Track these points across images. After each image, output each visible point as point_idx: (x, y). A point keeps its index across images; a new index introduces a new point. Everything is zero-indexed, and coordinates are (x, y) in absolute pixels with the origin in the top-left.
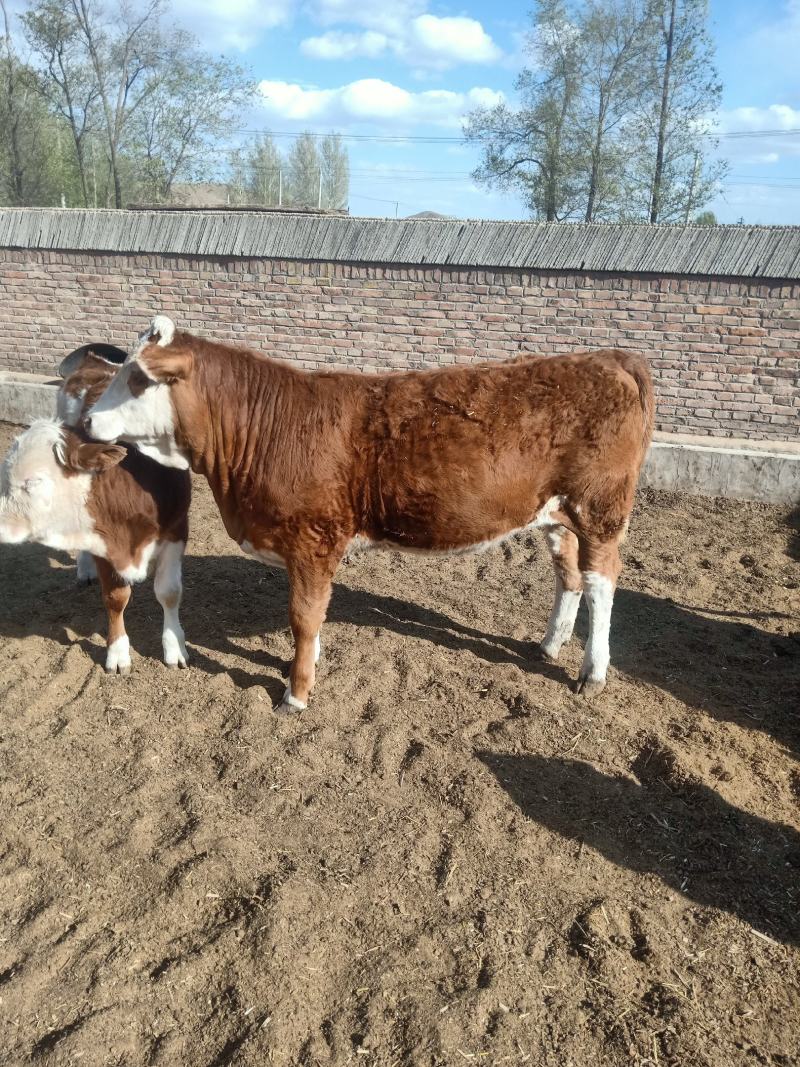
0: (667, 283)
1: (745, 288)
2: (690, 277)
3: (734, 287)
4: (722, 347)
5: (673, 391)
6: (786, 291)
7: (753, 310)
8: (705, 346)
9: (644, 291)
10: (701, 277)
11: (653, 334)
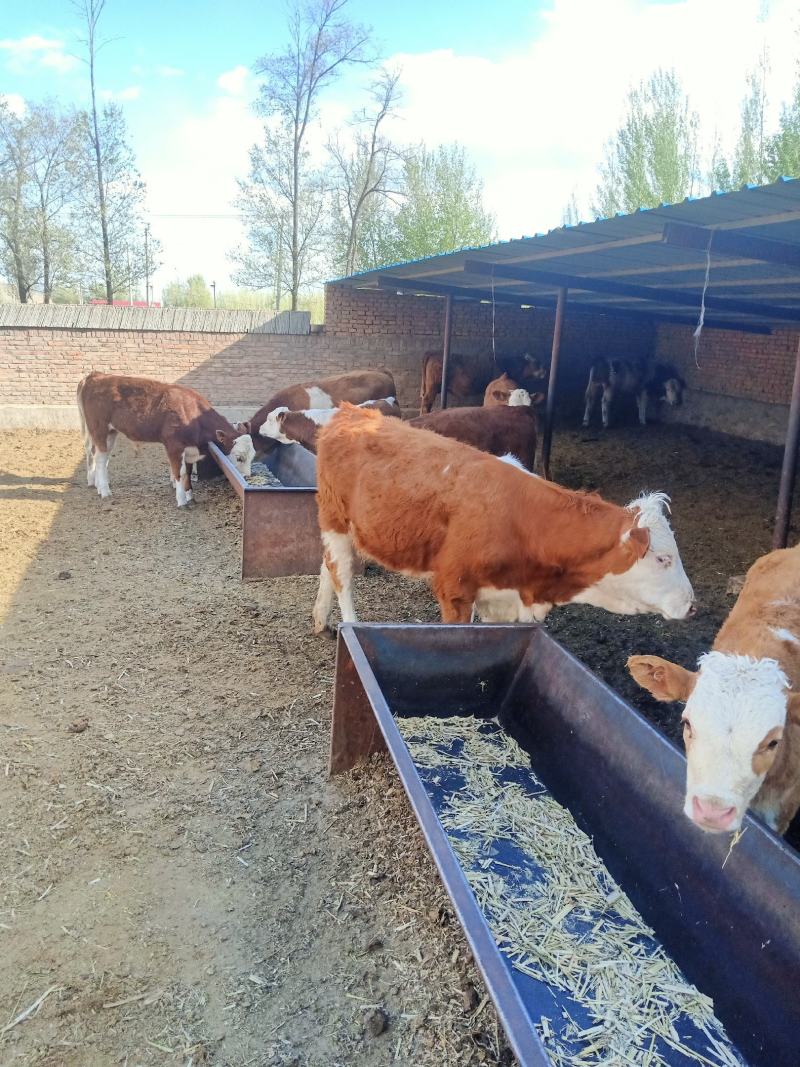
0: (32, 332)
1: (70, 334)
2: (42, 328)
3: (65, 333)
4: (65, 361)
5: (47, 384)
6: (89, 334)
7: (76, 343)
8: (57, 361)
9: (21, 335)
10: (46, 328)
11: (30, 357)
